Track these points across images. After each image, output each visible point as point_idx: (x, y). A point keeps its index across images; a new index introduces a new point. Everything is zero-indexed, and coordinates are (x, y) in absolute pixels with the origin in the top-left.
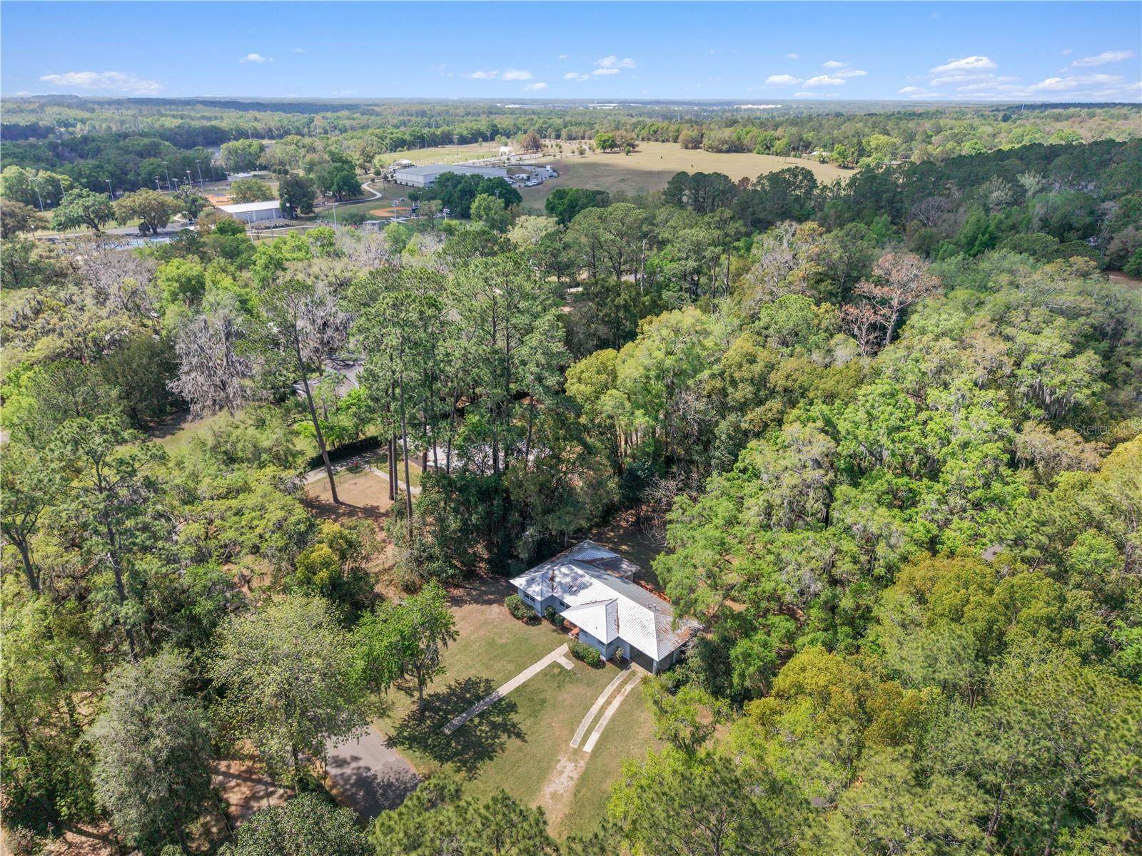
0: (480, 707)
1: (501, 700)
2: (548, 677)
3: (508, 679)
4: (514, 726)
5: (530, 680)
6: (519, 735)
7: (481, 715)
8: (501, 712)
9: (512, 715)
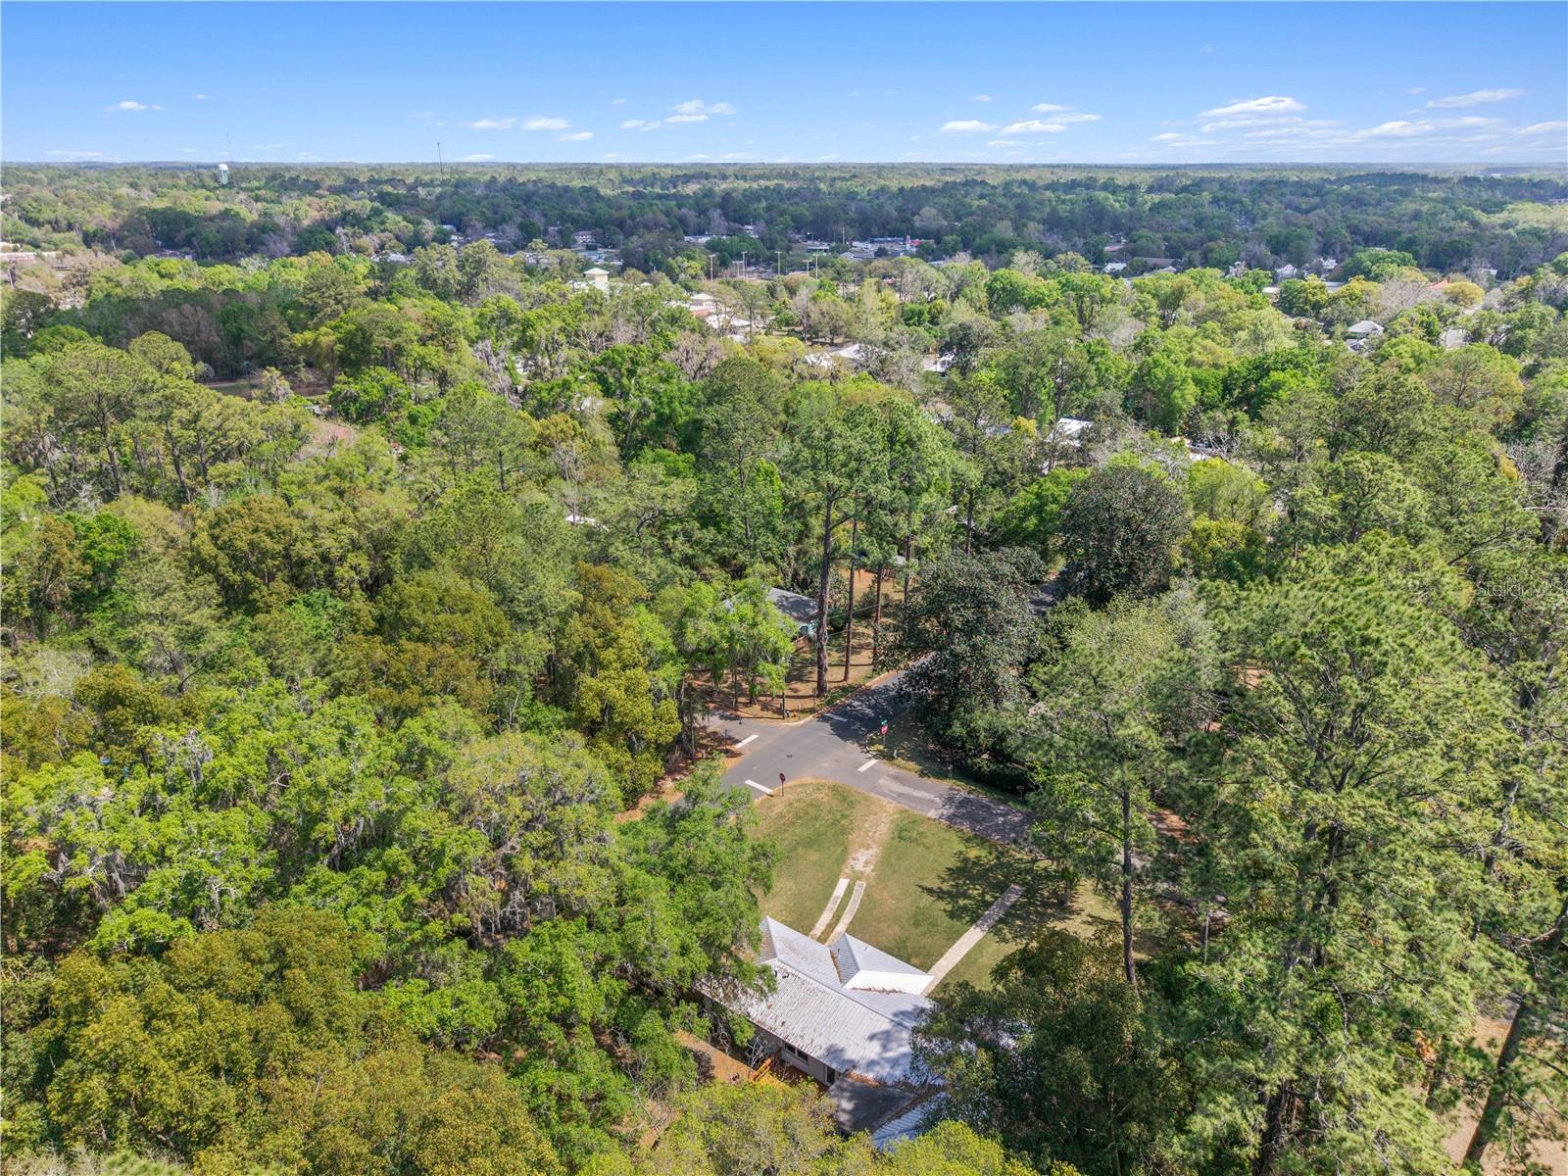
0: (995, 913)
1: (973, 922)
2: (924, 952)
3: (979, 946)
4: (940, 898)
5: (949, 947)
6: (930, 891)
7: (987, 905)
8: (965, 908)
9: (949, 907)
